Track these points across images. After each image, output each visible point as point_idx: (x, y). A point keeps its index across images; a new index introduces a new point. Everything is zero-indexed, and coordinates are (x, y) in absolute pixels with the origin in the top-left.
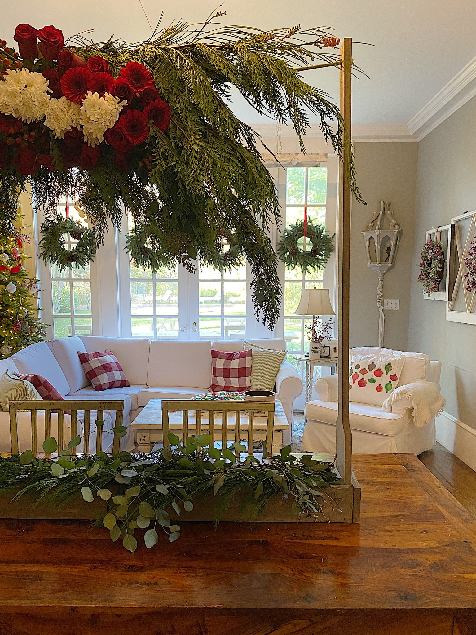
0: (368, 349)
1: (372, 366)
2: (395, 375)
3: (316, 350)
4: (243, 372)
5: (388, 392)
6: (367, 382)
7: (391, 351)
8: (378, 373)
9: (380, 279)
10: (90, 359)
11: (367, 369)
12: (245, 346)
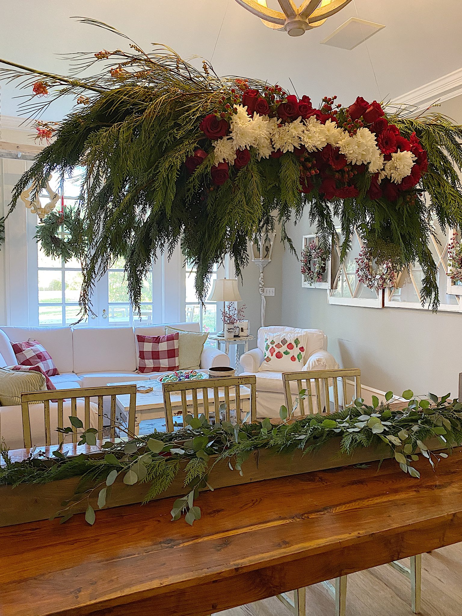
0: (274, 328)
1: (284, 342)
2: (302, 348)
3: (232, 330)
4: (172, 354)
5: (300, 361)
6: (283, 354)
7: (293, 329)
8: (290, 346)
9: (261, 272)
10: (24, 349)
11: (281, 344)
12: (167, 330)
